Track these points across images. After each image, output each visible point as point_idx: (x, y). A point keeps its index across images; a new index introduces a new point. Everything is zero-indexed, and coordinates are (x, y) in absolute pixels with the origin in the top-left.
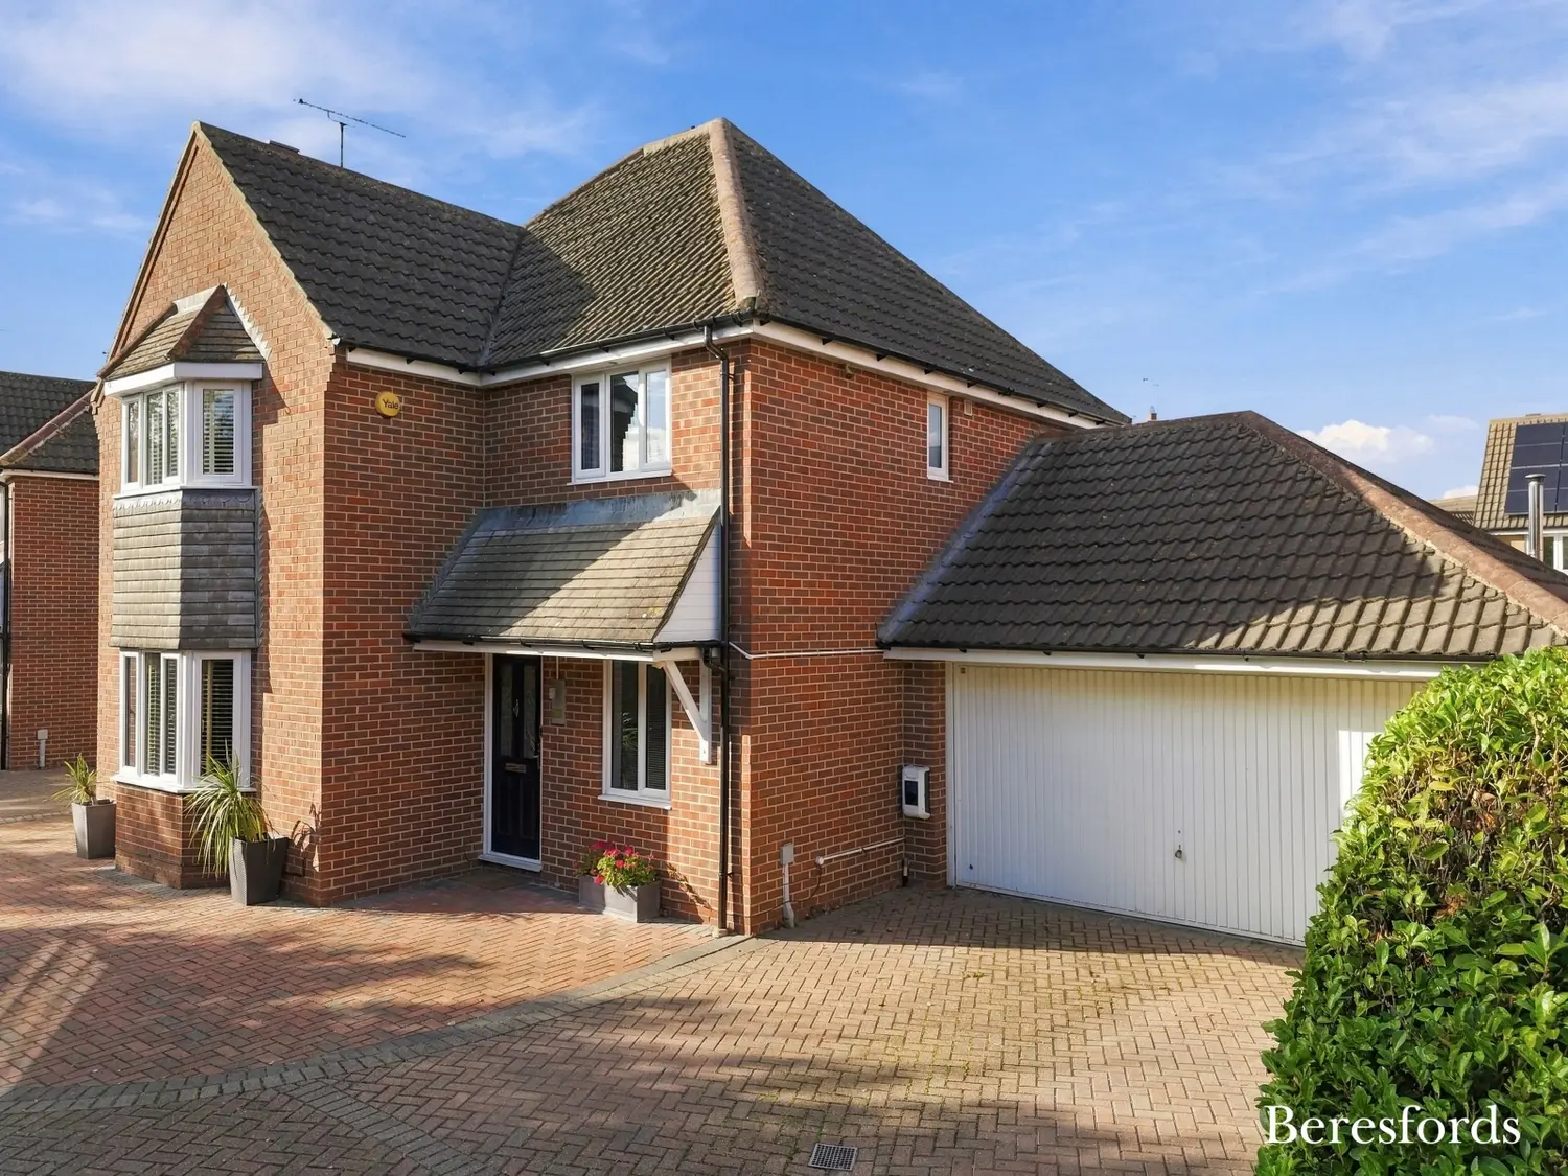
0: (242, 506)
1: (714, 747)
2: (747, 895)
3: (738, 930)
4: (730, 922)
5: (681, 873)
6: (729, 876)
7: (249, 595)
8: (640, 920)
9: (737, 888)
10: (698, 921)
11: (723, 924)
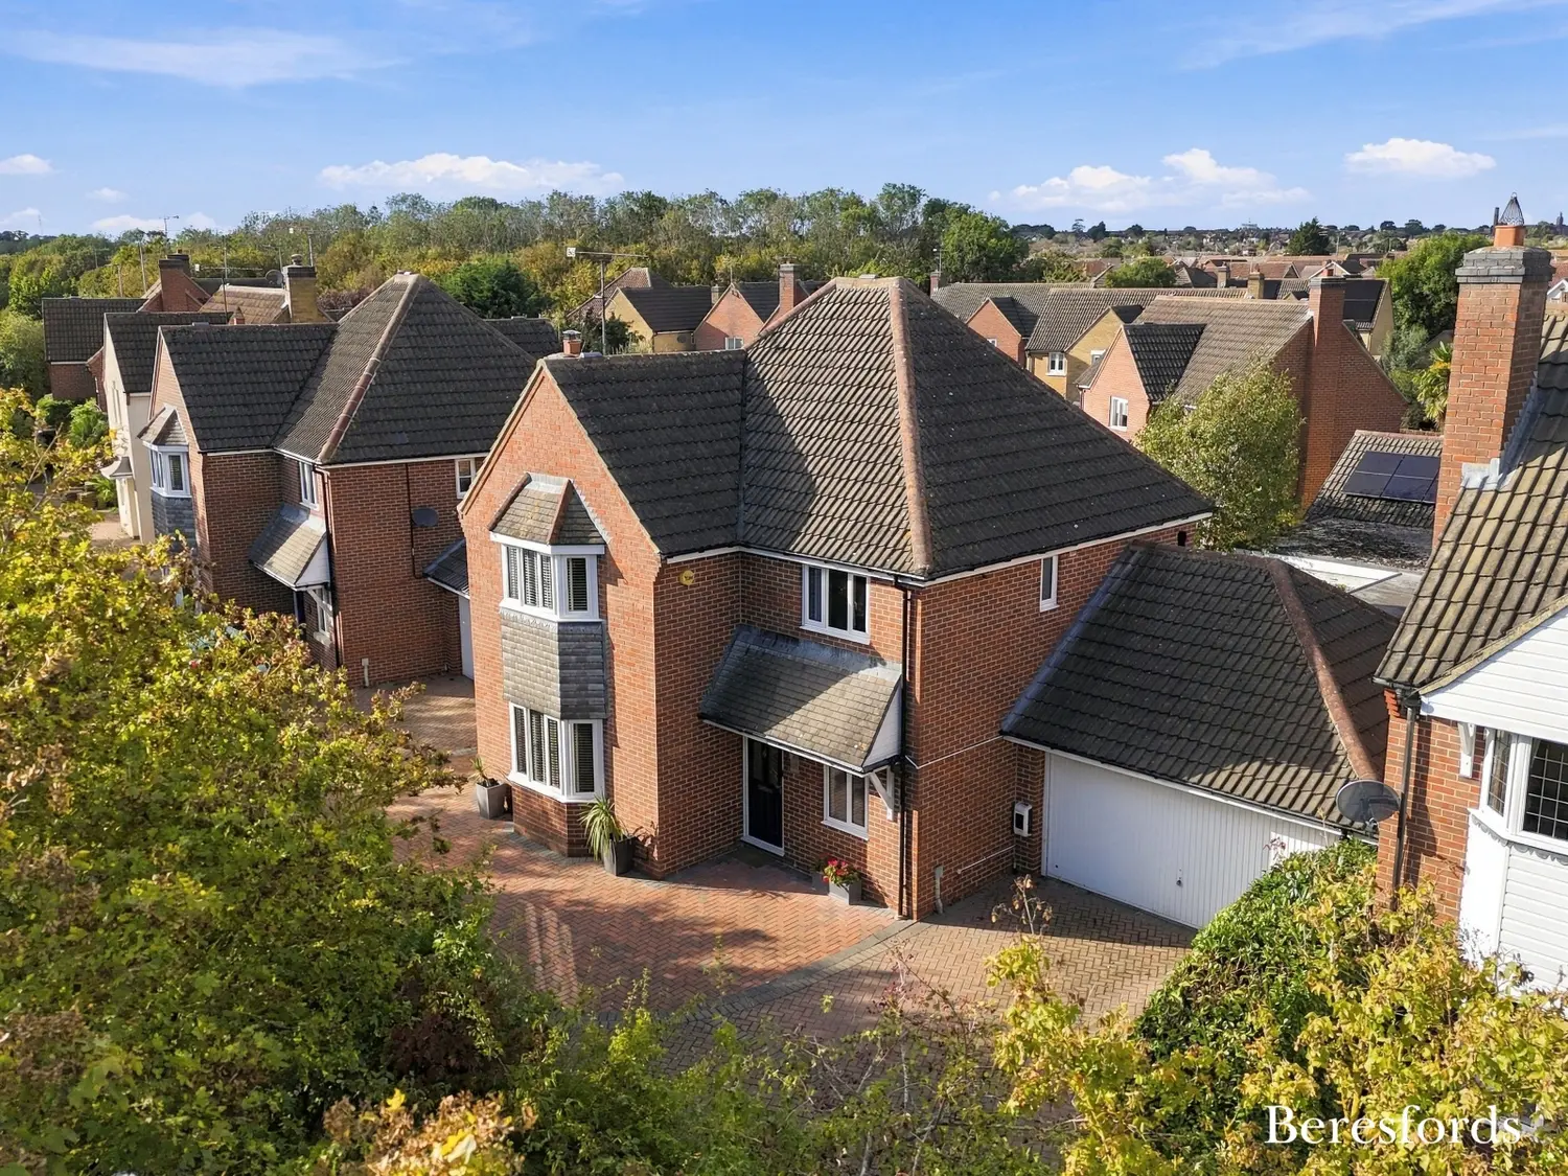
0: (594, 631)
1: (895, 813)
2: (915, 899)
3: (909, 917)
4: (905, 911)
5: (874, 877)
6: (905, 886)
7: (601, 686)
8: (851, 902)
9: (909, 895)
10: (885, 906)
11: (901, 912)
